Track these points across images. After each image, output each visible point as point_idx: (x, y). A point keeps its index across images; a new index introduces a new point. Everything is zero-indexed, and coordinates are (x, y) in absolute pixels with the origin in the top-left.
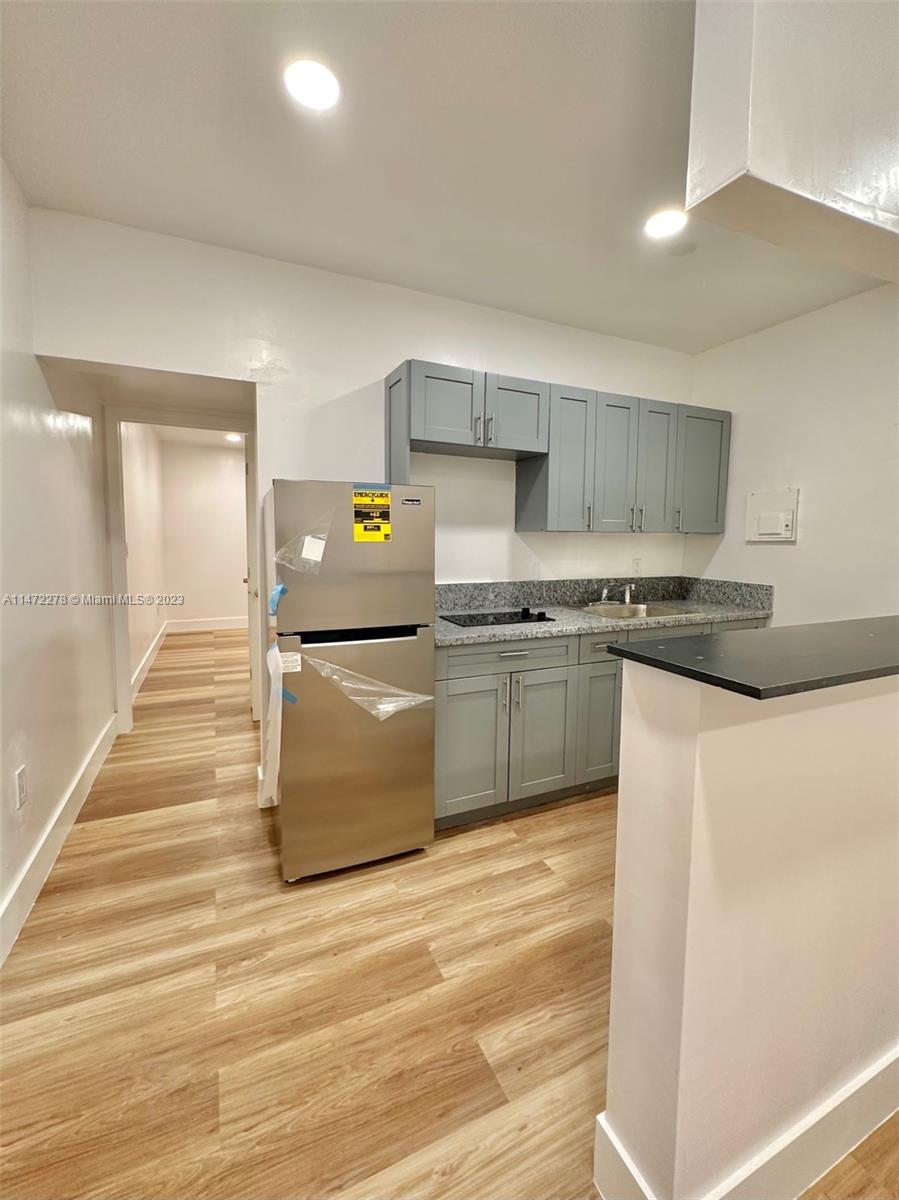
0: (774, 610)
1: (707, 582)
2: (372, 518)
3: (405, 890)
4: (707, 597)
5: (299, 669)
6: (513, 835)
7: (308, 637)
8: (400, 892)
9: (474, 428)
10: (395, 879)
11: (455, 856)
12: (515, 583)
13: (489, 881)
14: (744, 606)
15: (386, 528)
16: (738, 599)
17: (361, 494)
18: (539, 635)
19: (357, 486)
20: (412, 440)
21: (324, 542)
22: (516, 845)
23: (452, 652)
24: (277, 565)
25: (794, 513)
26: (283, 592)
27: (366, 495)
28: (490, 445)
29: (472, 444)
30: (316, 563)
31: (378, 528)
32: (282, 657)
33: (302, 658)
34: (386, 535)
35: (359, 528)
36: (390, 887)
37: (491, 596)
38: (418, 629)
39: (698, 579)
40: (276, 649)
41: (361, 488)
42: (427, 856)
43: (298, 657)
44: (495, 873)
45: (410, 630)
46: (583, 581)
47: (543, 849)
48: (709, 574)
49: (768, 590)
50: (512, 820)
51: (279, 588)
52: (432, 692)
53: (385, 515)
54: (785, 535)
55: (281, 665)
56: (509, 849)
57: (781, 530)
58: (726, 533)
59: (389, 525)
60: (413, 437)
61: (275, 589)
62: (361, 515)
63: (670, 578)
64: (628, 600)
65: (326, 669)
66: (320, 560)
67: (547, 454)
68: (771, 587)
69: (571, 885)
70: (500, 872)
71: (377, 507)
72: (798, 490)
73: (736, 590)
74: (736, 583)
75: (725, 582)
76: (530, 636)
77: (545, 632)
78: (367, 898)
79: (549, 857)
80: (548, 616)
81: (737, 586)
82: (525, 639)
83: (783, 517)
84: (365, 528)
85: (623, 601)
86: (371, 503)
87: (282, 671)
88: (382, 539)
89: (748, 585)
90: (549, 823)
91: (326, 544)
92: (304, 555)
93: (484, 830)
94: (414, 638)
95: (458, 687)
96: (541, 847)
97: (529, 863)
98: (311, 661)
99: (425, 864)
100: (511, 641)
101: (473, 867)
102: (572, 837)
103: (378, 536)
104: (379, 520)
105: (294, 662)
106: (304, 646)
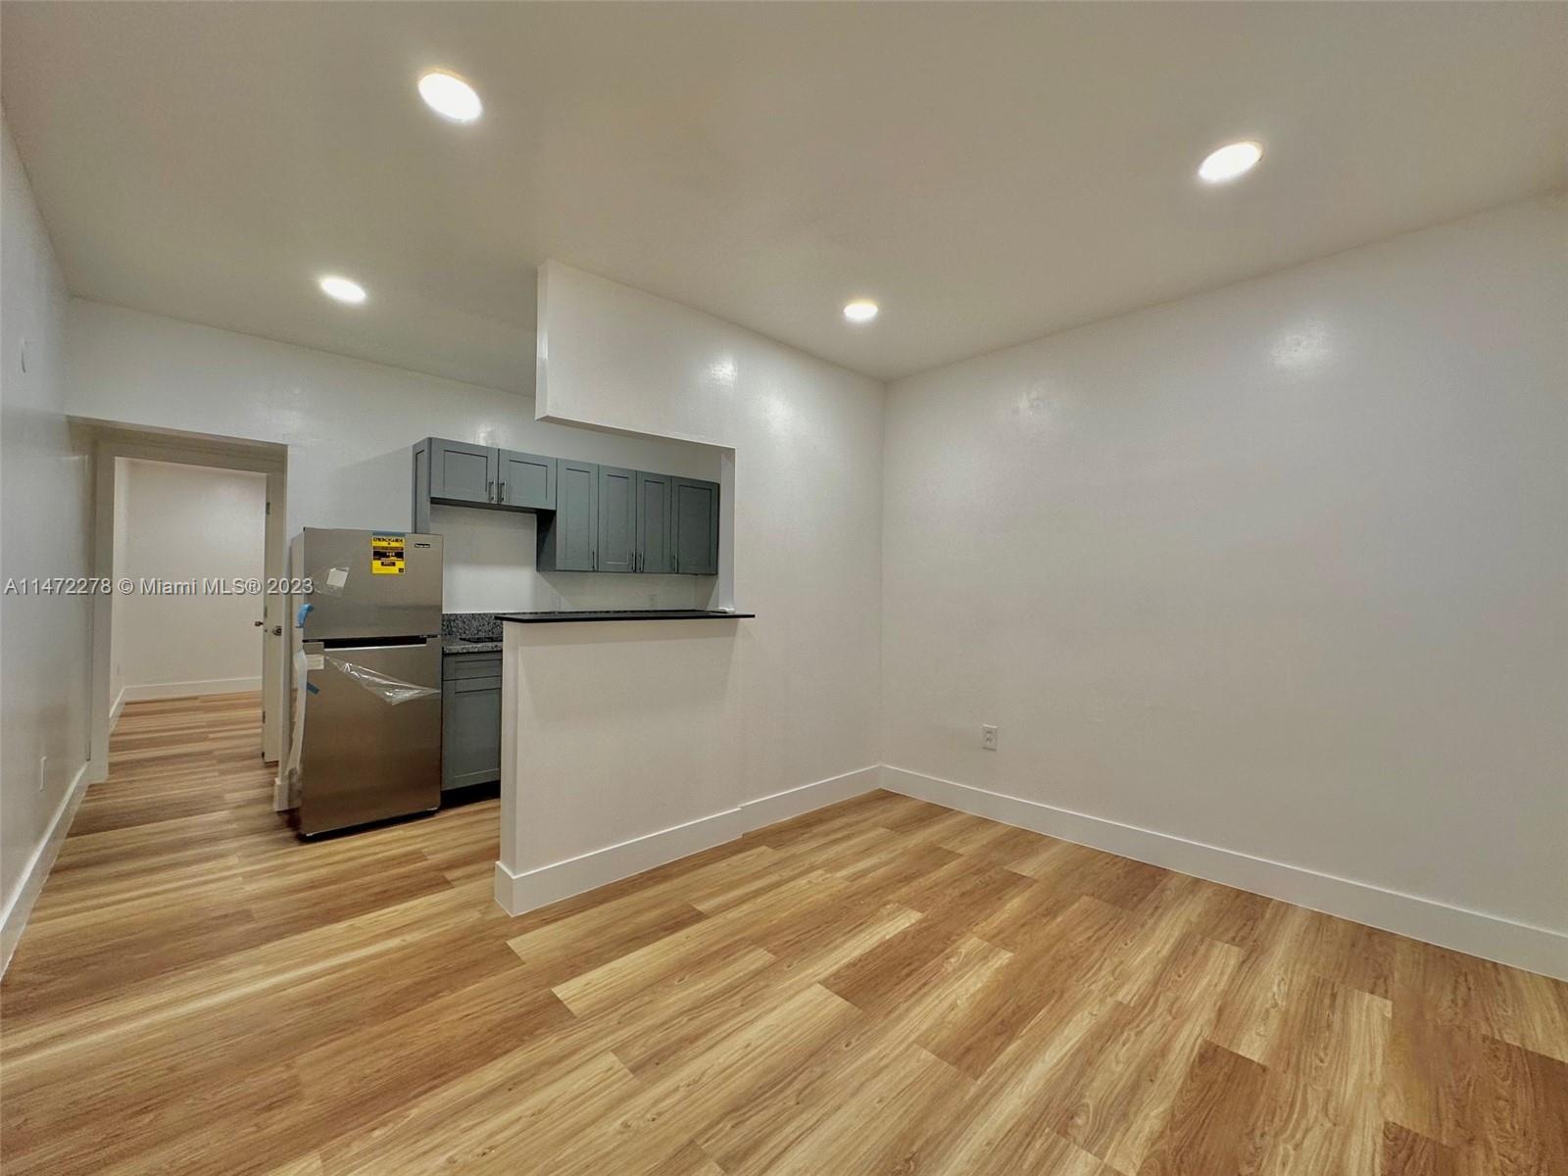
2: (388, 557)
5: (322, 667)
7: (330, 643)
9: (488, 490)
15: (400, 564)
17: (379, 540)
19: (375, 533)
20: (432, 498)
21: (347, 573)
26: (309, 610)
27: (384, 540)
28: (503, 503)
29: (488, 502)
30: (339, 588)
31: (394, 564)
32: (307, 658)
33: (325, 660)
34: (400, 569)
35: (377, 564)
38: (427, 640)
40: (302, 652)
41: (380, 535)
43: (322, 658)
45: (421, 640)
51: (305, 608)
52: (442, 688)
53: (400, 555)
55: (306, 665)
59: (403, 563)
60: (434, 495)
61: (302, 606)
62: (379, 554)
65: (346, 666)
66: (342, 585)
67: (554, 511)
71: (392, 548)
84: (383, 564)
86: (388, 546)
87: (307, 670)
88: (397, 572)
91: (348, 575)
92: (329, 582)
94: (424, 644)
98: (332, 661)
103: (394, 570)
104: (395, 558)
105: (318, 662)
106: (326, 650)
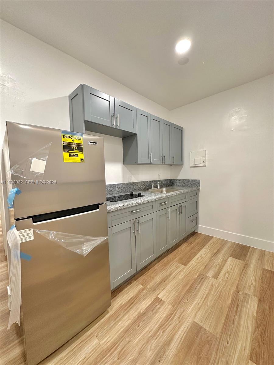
0: (200, 187)
1: (179, 180)
2: (73, 150)
3: (103, 341)
4: (179, 185)
5: (32, 238)
6: (141, 287)
7: (36, 218)
8: (101, 343)
9: (111, 119)
10: (96, 335)
11: (121, 307)
12: (125, 184)
13: (141, 317)
14: (191, 186)
15: (81, 156)
16: (189, 185)
17: (67, 137)
18: (145, 202)
19: (64, 132)
20: (85, 121)
21: (46, 162)
22: (144, 291)
23: (113, 214)
24: (12, 175)
25: (205, 157)
26: (17, 193)
27: (70, 137)
28: (117, 128)
29: (111, 126)
30: (41, 174)
31: (77, 156)
32: (19, 233)
33: (34, 231)
34: (82, 160)
35: (66, 155)
36: (95, 342)
37: (117, 189)
38: (99, 206)
39: (175, 180)
40: (15, 229)
41: (67, 134)
42: (108, 312)
43: (32, 231)
44: (142, 311)
45: (96, 207)
46: (145, 182)
47: (155, 290)
48: (179, 178)
49: (198, 181)
50: (138, 278)
51: (15, 190)
52: (107, 235)
53: (80, 149)
54: (203, 164)
55: (19, 238)
56: (142, 295)
57: (202, 162)
58: (184, 165)
59: (83, 154)
60: (86, 119)
61: (12, 191)
62: (67, 148)
63: (168, 180)
64: (159, 187)
65: (52, 235)
67: (137, 134)
68: (199, 180)
69: (173, 306)
70: (144, 309)
71: (75, 144)
72: (206, 151)
73: (188, 182)
74: (188, 180)
75: (185, 180)
76: (141, 203)
77: (146, 201)
78: (83, 357)
79: (159, 293)
80: (141, 195)
81: (189, 181)
82: (140, 204)
83: (202, 159)
84: (70, 155)
85: (158, 188)
86: (72, 142)
87: (19, 242)
88: (80, 161)
89: (192, 180)
90: (152, 275)
91: (46, 163)
92: (32, 169)
93: (128, 287)
94: (98, 210)
95: (115, 229)
96: (154, 289)
97: (153, 300)
98: (40, 232)
99: (109, 318)
100: (135, 206)
101: (131, 312)
102: (162, 280)
103: (78, 160)
104: (77, 151)
105: (28, 235)
106: (35, 224)
